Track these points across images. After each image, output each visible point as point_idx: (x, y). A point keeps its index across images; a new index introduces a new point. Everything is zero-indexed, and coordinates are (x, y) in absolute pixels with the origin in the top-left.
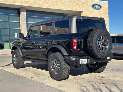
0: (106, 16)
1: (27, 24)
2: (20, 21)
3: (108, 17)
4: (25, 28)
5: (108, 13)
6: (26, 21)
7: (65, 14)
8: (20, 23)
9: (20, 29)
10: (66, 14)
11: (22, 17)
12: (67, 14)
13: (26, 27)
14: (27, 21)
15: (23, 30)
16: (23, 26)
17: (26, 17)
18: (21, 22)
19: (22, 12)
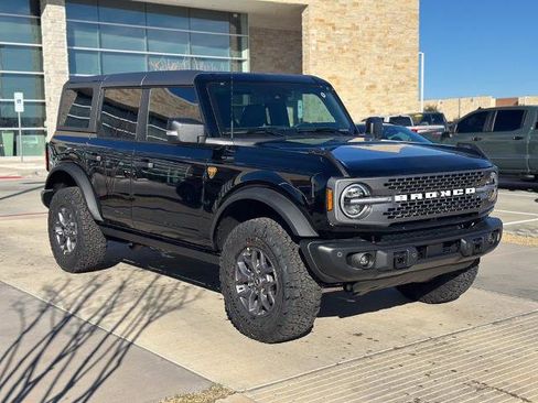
0: (410, 25)
1: (71, 53)
2: (41, 43)
3: (417, 30)
4: (63, 73)
5: (418, 12)
6: (66, 43)
7: (235, 16)
8: (41, 49)
9: (42, 77)
10: (239, 14)
11: (49, 25)
12: (246, 15)
13: (67, 69)
14: (70, 42)
15: (53, 80)
16: (53, 62)
17: (64, 27)
18: (44, 46)
19: (48, 6)
